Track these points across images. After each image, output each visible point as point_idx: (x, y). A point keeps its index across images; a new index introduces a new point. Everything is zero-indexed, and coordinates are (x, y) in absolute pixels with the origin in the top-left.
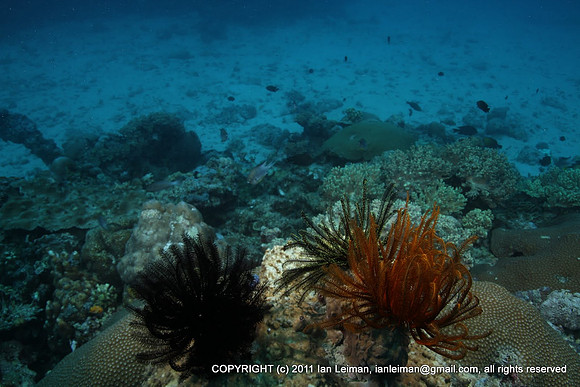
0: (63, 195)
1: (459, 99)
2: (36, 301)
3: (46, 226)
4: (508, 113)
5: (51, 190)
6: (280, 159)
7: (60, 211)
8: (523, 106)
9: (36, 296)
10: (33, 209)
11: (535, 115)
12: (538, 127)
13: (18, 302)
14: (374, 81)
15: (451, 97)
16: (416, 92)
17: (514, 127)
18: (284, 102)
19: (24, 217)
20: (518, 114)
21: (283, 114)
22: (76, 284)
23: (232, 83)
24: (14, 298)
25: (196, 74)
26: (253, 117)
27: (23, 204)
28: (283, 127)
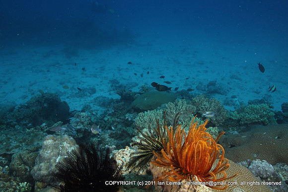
1: (193, 78)
4: (216, 83)
6: (110, 112)
11: (228, 83)
17: (220, 89)
20: (221, 83)
21: (109, 91)
22: (7, 184)
26: (94, 93)
28: (110, 97)
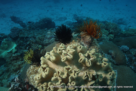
0: (30, 32)
1: (112, 16)
2: (27, 49)
3: (28, 36)
4: (123, 20)
5: (28, 31)
7: (30, 34)
8: (127, 18)
9: (27, 48)
10: (25, 34)
11: (129, 20)
12: (130, 23)
13: (24, 49)
14: (93, 12)
15: (110, 16)
16: (102, 15)
17: (124, 22)
18: (73, 17)
19: (23, 35)
20: (125, 20)
21: (73, 19)
22: (35, 45)
23: (61, 12)
24: (23, 49)
25: (53, 10)
26: (66, 20)
27: (23, 33)
28: (73, 22)
